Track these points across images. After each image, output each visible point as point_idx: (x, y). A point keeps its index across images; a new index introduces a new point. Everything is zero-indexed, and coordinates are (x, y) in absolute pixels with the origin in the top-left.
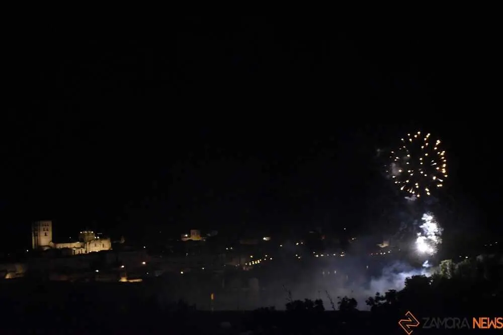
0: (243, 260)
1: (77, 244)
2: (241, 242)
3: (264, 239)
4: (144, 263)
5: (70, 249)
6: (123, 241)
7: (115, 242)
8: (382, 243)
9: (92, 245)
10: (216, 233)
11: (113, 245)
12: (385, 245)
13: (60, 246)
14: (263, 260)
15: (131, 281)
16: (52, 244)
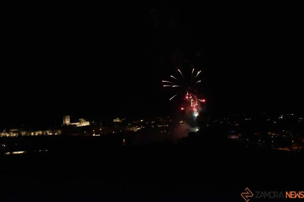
0: (134, 128)
1: (78, 123)
2: (134, 122)
3: (141, 121)
4: (101, 129)
5: (76, 125)
6: (93, 122)
7: (91, 122)
8: (180, 121)
9: (83, 123)
10: (125, 119)
11: (90, 123)
12: (182, 122)
13: (73, 124)
14: (141, 128)
15: (97, 135)
16: (70, 123)
